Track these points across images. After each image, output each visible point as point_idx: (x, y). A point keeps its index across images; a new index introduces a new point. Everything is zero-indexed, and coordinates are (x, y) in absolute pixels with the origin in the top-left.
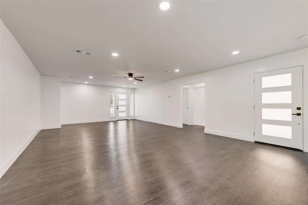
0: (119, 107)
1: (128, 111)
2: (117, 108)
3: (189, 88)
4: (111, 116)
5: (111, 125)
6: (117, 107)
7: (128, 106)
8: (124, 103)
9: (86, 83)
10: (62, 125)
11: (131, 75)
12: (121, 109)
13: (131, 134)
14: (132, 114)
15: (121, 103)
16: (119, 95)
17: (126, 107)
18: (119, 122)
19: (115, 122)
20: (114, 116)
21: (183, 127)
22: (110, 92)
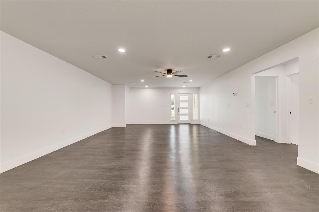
0: (181, 110)
1: (191, 114)
2: (178, 111)
3: (277, 77)
4: (172, 119)
5: (173, 129)
6: (178, 109)
7: (191, 109)
8: (186, 105)
9: (147, 87)
10: (126, 125)
11: (169, 71)
12: (182, 111)
13: (195, 142)
14: (195, 117)
15: (182, 105)
16: (180, 96)
17: (188, 109)
18: (181, 126)
19: (177, 126)
20: (174, 119)
21: (256, 143)
22: (170, 94)
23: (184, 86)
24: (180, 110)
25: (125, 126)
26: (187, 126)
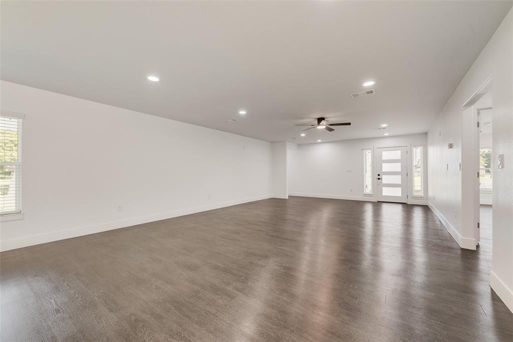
1: (406, 185)
2: (379, 179)
5: (369, 210)
6: (379, 175)
7: (406, 175)
8: (397, 167)
9: (319, 141)
10: (289, 196)
12: (385, 179)
15: (386, 167)
16: (383, 153)
17: (400, 176)
18: (384, 206)
19: (377, 205)
20: (370, 192)
22: (363, 150)
23: (386, 134)
24: (383, 176)
25: (287, 198)
26: (399, 208)
